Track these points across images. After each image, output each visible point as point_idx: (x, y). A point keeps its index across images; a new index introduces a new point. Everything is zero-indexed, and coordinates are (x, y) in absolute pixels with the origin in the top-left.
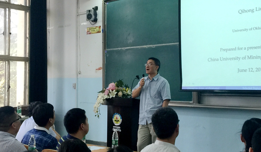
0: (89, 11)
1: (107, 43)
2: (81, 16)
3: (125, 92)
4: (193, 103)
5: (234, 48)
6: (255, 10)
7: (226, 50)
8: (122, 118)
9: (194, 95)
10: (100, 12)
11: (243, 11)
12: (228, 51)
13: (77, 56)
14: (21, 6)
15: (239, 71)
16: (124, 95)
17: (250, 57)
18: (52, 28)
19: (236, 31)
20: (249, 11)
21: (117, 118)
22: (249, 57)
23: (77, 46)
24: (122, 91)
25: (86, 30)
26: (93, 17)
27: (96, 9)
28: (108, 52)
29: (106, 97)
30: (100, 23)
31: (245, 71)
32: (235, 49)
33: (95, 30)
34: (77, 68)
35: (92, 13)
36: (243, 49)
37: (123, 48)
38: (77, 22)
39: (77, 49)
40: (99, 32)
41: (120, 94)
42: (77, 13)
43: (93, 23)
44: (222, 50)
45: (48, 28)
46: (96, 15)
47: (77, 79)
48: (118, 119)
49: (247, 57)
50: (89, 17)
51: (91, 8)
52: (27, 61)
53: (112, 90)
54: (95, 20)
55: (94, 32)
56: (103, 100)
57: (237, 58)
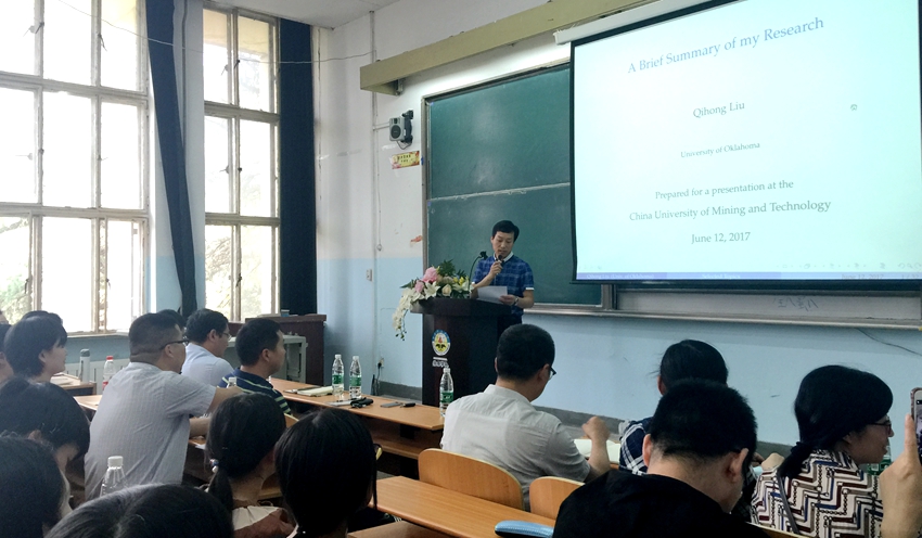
0: (396, 120)
1: (431, 186)
2: (380, 131)
3: (456, 285)
4: (603, 308)
5: (685, 191)
6: (728, 109)
7: (668, 196)
8: (452, 340)
9: (605, 291)
10: (417, 122)
11: (704, 112)
12: (671, 198)
13: (374, 214)
14: (262, 112)
15: (694, 239)
16: (454, 292)
17: (717, 211)
18: (326, 156)
19: (689, 155)
20: (715, 110)
21: (440, 341)
22: (716, 209)
23: (374, 193)
24: (451, 284)
25: (392, 161)
26: (404, 133)
27: (410, 115)
28: (433, 204)
29: (418, 296)
30: (417, 145)
31: (707, 239)
32: (686, 194)
33: (409, 159)
34: (374, 238)
35: (401, 124)
36: (703, 193)
37: (462, 197)
38: (373, 144)
39: (374, 200)
40: (416, 164)
41: (447, 290)
42: (374, 125)
43: (404, 145)
44: (659, 196)
45: (317, 158)
46: (409, 128)
47: (375, 260)
48: (442, 341)
49: (711, 211)
50: (395, 133)
51: (399, 115)
52: (277, 226)
53: (431, 283)
54: (409, 140)
55: (406, 164)
56: (413, 303)
57: (692, 213)
